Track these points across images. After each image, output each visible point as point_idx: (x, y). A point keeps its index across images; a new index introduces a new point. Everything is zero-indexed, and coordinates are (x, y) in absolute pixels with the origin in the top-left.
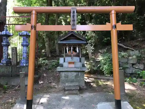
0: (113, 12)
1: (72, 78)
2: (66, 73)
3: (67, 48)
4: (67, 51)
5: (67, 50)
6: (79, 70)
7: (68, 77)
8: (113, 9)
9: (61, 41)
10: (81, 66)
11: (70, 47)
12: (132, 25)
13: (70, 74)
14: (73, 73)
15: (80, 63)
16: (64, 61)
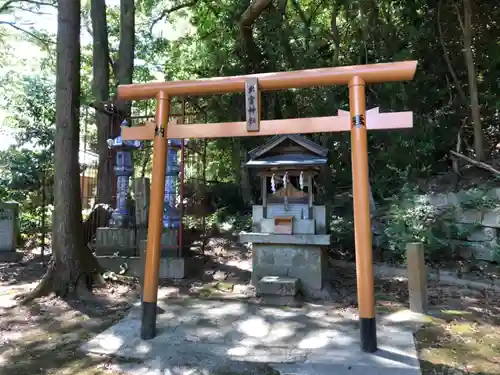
0: (356, 81)
1: (286, 265)
2: (266, 249)
3: (272, 181)
4: (273, 189)
5: (273, 185)
6: (303, 241)
7: (272, 262)
8: (354, 74)
9: (257, 159)
10: (312, 231)
11: (281, 174)
12: (410, 114)
13: (278, 251)
14: (287, 250)
15: (308, 222)
16: (265, 216)
